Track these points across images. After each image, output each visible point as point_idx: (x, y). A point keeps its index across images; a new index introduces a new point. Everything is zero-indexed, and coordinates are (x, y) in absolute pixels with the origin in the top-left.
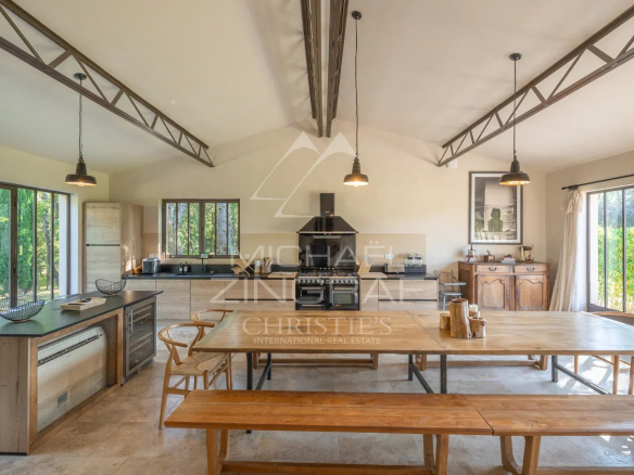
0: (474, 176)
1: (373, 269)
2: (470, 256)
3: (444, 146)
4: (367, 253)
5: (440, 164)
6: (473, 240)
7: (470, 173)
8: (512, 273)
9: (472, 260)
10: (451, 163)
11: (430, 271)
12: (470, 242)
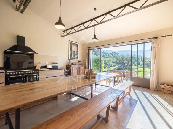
0: (70, 42)
1: (42, 67)
2: (69, 63)
3: (63, 31)
4: (39, 61)
5: (62, 36)
6: (70, 59)
7: (69, 41)
8: (79, 67)
9: (70, 64)
10: (65, 37)
11: (59, 67)
12: (69, 59)
